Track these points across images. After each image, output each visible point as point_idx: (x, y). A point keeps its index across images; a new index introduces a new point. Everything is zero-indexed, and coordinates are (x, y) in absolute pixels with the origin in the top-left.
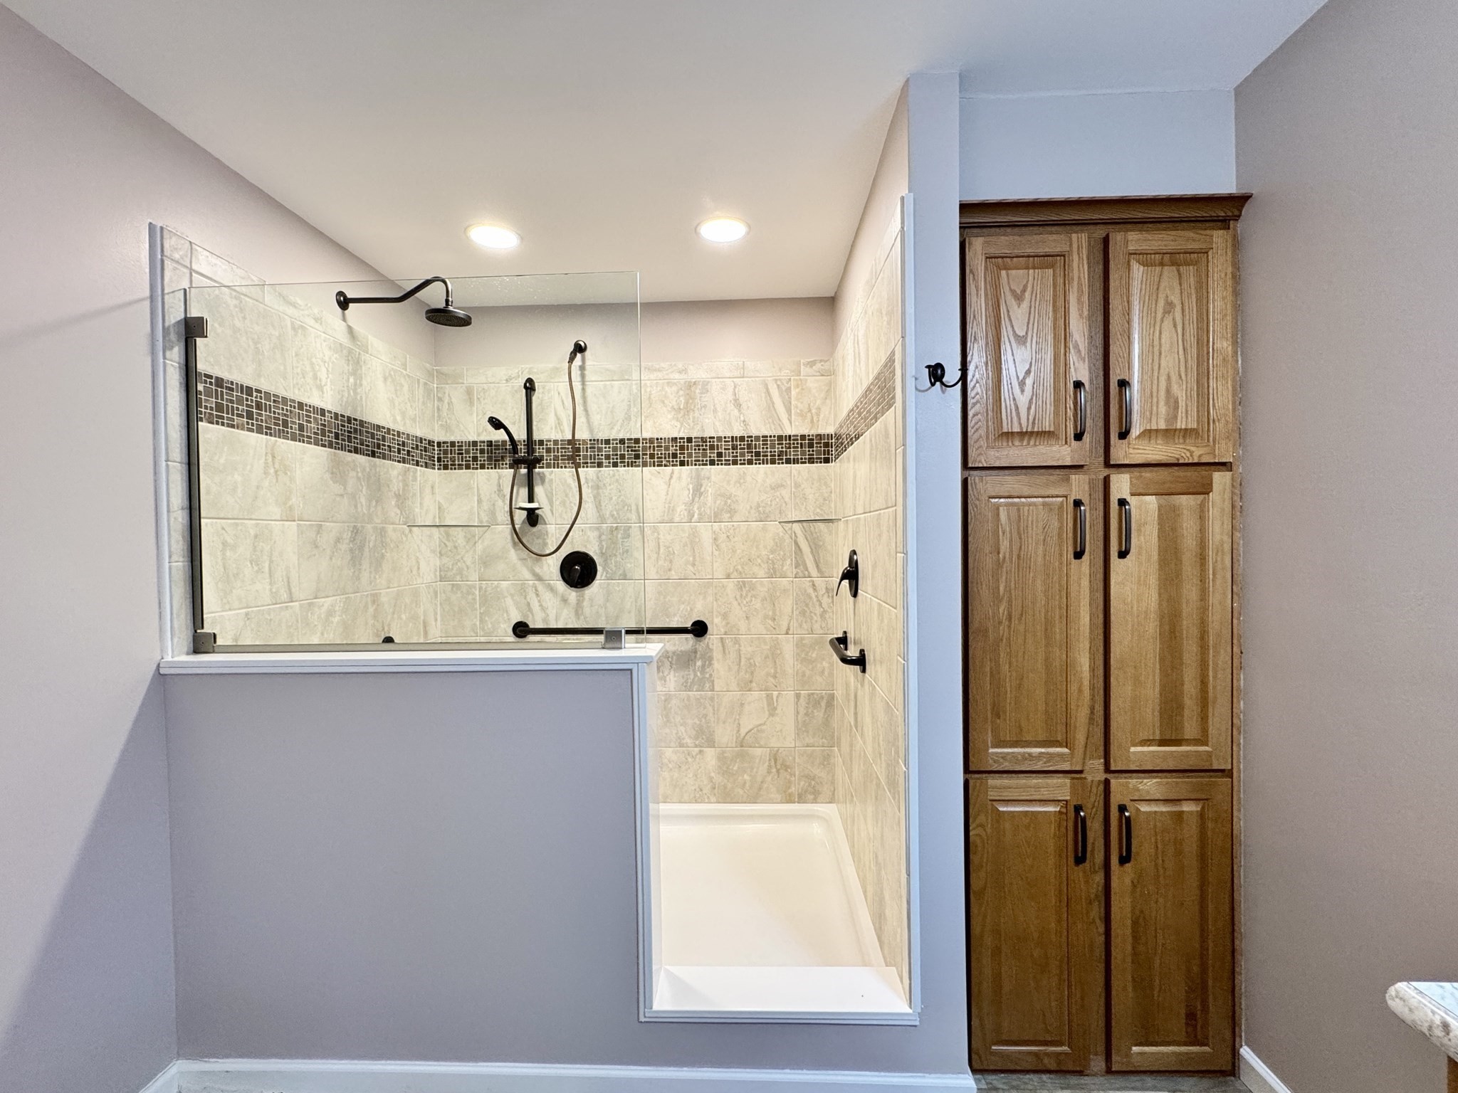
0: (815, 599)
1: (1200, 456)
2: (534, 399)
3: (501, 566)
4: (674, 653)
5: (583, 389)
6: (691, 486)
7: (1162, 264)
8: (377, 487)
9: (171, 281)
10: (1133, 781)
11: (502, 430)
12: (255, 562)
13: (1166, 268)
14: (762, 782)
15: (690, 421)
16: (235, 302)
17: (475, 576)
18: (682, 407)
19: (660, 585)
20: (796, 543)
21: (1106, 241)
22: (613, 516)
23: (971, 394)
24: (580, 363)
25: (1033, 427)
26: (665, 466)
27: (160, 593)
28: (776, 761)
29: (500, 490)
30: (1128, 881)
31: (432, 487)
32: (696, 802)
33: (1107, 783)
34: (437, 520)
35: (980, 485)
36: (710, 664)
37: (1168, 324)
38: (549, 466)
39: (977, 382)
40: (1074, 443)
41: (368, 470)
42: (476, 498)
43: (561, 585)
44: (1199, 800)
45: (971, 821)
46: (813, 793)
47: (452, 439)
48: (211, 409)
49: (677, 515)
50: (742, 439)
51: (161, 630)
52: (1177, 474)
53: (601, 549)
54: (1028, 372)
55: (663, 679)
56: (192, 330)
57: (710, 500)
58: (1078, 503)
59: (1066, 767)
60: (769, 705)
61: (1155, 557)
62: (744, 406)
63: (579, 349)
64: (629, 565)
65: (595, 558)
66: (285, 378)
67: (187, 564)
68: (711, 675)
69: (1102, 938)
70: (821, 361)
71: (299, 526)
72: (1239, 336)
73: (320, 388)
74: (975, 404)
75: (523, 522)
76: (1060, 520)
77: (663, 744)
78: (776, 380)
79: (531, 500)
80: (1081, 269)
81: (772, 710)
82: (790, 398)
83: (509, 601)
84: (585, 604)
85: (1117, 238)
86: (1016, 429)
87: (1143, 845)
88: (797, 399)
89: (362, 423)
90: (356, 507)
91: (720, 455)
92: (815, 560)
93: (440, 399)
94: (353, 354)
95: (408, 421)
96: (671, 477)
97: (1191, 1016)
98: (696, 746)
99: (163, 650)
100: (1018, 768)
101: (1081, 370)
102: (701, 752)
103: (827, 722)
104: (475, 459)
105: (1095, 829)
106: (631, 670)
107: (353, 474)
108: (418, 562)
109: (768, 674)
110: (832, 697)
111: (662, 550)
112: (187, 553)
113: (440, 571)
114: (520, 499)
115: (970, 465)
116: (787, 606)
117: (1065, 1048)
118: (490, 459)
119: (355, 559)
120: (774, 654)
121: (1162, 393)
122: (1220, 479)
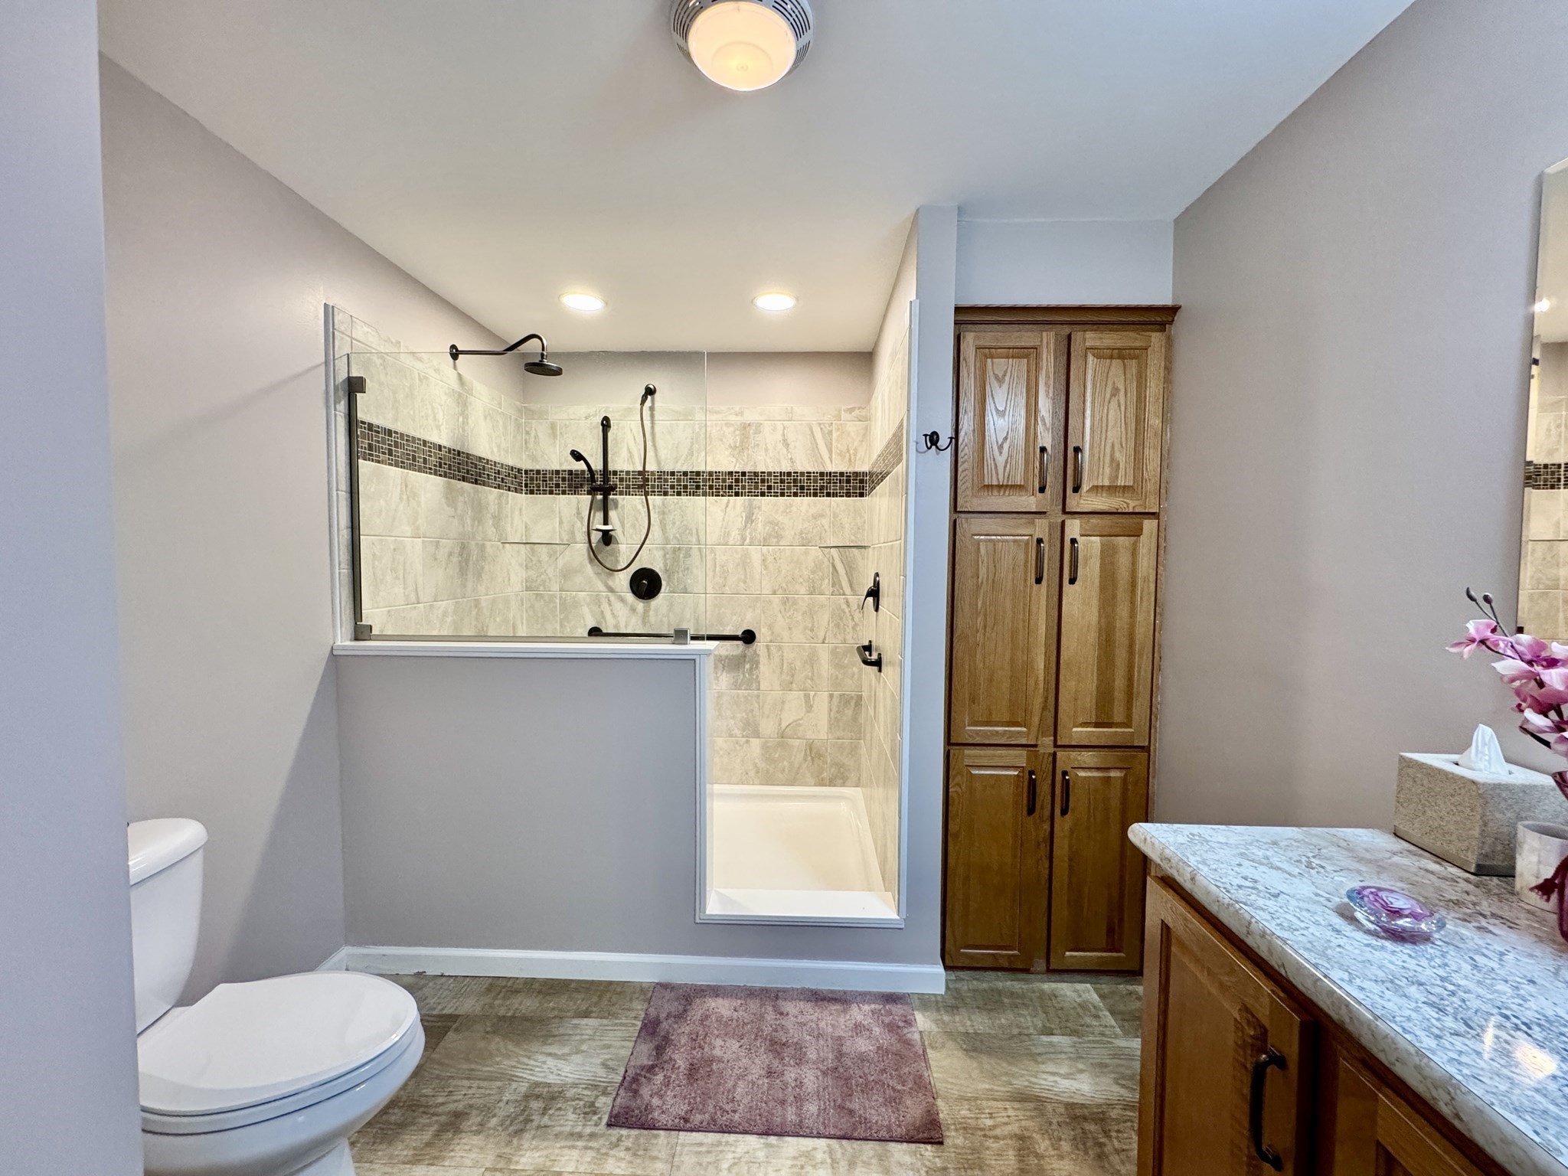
0: (848, 614)
1: (1134, 507)
2: (610, 434)
3: (579, 579)
4: (727, 657)
5: (653, 427)
6: (744, 515)
7: (1111, 357)
8: (479, 508)
9: (339, 348)
10: (1074, 754)
11: (582, 462)
12: (394, 570)
13: (1114, 361)
14: (799, 768)
15: (745, 458)
16: (380, 361)
17: (556, 587)
18: (738, 444)
19: (716, 598)
20: (834, 566)
21: (1069, 337)
22: (676, 538)
23: (961, 454)
24: (650, 405)
25: (1008, 481)
26: (722, 496)
27: (333, 593)
28: (811, 750)
29: (579, 513)
30: (1067, 827)
31: (521, 509)
32: (743, 783)
33: (1055, 754)
34: (524, 538)
35: (965, 526)
36: (757, 667)
37: (1114, 405)
38: (621, 493)
39: (966, 445)
40: (1038, 494)
41: (472, 495)
42: (558, 520)
43: (630, 597)
44: (1124, 768)
45: (950, 780)
46: (842, 778)
47: (538, 467)
48: (365, 448)
49: (732, 539)
50: (789, 474)
51: (334, 620)
52: (1118, 521)
53: (665, 566)
54: (1006, 438)
55: (717, 678)
56: (354, 387)
57: (760, 528)
58: (1040, 541)
59: (1024, 741)
60: (806, 702)
61: (1097, 582)
62: (792, 446)
63: (650, 392)
64: (689, 581)
65: (661, 577)
66: (414, 420)
67: (350, 571)
68: (757, 677)
69: (1047, 872)
70: (859, 408)
71: (423, 542)
72: (1167, 415)
73: (438, 427)
74: (964, 462)
75: (599, 542)
76: (1027, 554)
77: (715, 734)
78: (820, 424)
79: (606, 522)
80: (1048, 361)
81: (809, 707)
82: (831, 440)
83: (585, 610)
84: (651, 613)
85: (1077, 337)
86: (995, 483)
87: (1079, 800)
88: (837, 441)
89: (468, 455)
90: (463, 527)
91: (769, 487)
92: (849, 580)
93: (528, 433)
94: (462, 398)
95: (502, 453)
96: (727, 506)
97: (1111, 931)
98: (743, 737)
99: (335, 636)
100: (987, 742)
101: (1046, 439)
102: (747, 742)
103: (855, 719)
104: (557, 486)
105: (1044, 789)
106: (694, 660)
107: (461, 499)
108: (509, 574)
109: (807, 677)
110: (860, 697)
111: (717, 569)
112: (350, 563)
113: (526, 582)
114: (595, 522)
115: (958, 510)
116: (824, 618)
117: (1016, 952)
118: (570, 486)
119: (463, 571)
120: (812, 660)
121: (1108, 459)
122: (1149, 525)
